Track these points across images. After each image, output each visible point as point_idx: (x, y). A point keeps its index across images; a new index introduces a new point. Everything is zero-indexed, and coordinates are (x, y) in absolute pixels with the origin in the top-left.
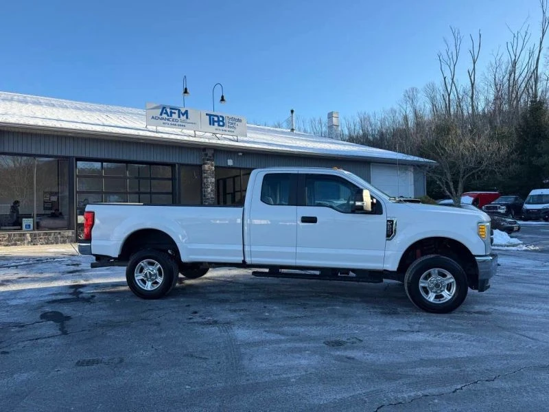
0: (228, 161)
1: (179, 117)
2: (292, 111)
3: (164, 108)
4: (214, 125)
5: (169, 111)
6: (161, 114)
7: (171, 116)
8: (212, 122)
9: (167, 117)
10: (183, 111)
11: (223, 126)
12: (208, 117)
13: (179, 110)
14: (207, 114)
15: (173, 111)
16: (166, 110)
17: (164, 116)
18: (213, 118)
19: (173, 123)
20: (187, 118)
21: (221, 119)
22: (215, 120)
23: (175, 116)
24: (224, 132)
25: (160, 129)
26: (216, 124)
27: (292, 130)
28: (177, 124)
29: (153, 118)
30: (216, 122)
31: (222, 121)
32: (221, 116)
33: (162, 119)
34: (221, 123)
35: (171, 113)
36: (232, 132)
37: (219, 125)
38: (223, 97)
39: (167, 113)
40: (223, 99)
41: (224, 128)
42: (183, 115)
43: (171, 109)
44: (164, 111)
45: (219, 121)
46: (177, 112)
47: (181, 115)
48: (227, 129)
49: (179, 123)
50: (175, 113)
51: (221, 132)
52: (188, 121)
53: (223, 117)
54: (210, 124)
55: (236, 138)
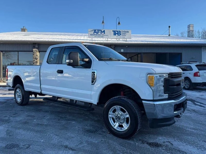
0: (121, 50)
1: (101, 33)
2: (169, 27)
3: (95, 30)
4: (116, 35)
5: (97, 31)
6: (94, 33)
7: (98, 33)
8: (115, 34)
9: (96, 34)
10: (103, 31)
11: (120, 35)
12: (113, 32)
13: (101, 31)
14: (113, 31)
15: (99, 31)
16: (96, 31)
17: (95, 34)
18: (116, 32)
19: (98, 36)
20: (104, 33)
21: (119, 32)
22: (116, 33)
23: (99, 33)
24: (120, 38)
25: (93, 39)
26: (117, 35)
27: (169, 35)
28: (100, 36)
29: (91, 35)
30: (117, 34)
31: (120, 33)
32: (119, 31)
33: (94, 35)
34: (119, 34)
35: (98, 32)
36: (124, 37)
37: (118, 35)
38: (119, 22)
39: (96, 32)
40: (119, 23)
41: (120, 36)
42: (103, 32)
43: (98, 30)
44: (95, 32)
45: (118, 33)
46: (100, 31)
47: (102, 32)
48: (122, 36)
49: (101, 36)
50: (99, 32)
51: (119, 38)
52: (105, 34)
53: (120, 31)
54: (114, 35)
55: (126, 40)
